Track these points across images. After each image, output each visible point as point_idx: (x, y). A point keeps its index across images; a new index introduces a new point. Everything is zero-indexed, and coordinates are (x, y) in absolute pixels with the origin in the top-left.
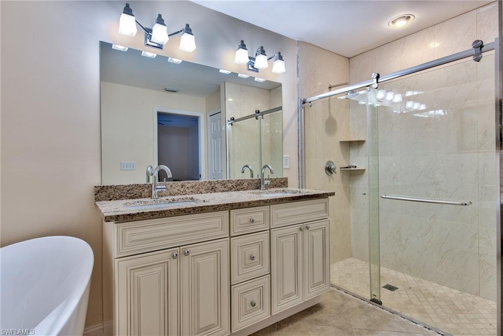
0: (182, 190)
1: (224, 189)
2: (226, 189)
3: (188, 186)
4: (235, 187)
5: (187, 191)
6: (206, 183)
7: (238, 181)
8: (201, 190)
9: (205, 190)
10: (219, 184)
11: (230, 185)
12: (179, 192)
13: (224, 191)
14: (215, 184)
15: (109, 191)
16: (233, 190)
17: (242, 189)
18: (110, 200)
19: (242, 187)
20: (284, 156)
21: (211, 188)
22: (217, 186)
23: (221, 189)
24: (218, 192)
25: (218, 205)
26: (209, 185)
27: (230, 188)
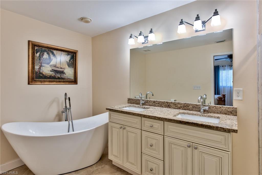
0: (154, 104)
1: (175, 107)
2: (176, 107)
3: (156, 103)
4: (183, 107)
5: (156, 105)
6: (165, 103)
7: (185, 104)
8: (162, 105)
9: (165, 106)
10: (172, 104)
11: (179, 106)
12: (153, 105)
13: (175, 108)
14: (170, 104)
15: (131, 100)
16: (181, 108)
17: (188, 109)
18: (131, 103)
19: (188, 108)
20: (234, 89)
21: (168, 106)
22: (171, 105)
23: (174, 107)
24: (171, 108)
25: (135, 113)
26: (166, 104)
27: (179, 107)
